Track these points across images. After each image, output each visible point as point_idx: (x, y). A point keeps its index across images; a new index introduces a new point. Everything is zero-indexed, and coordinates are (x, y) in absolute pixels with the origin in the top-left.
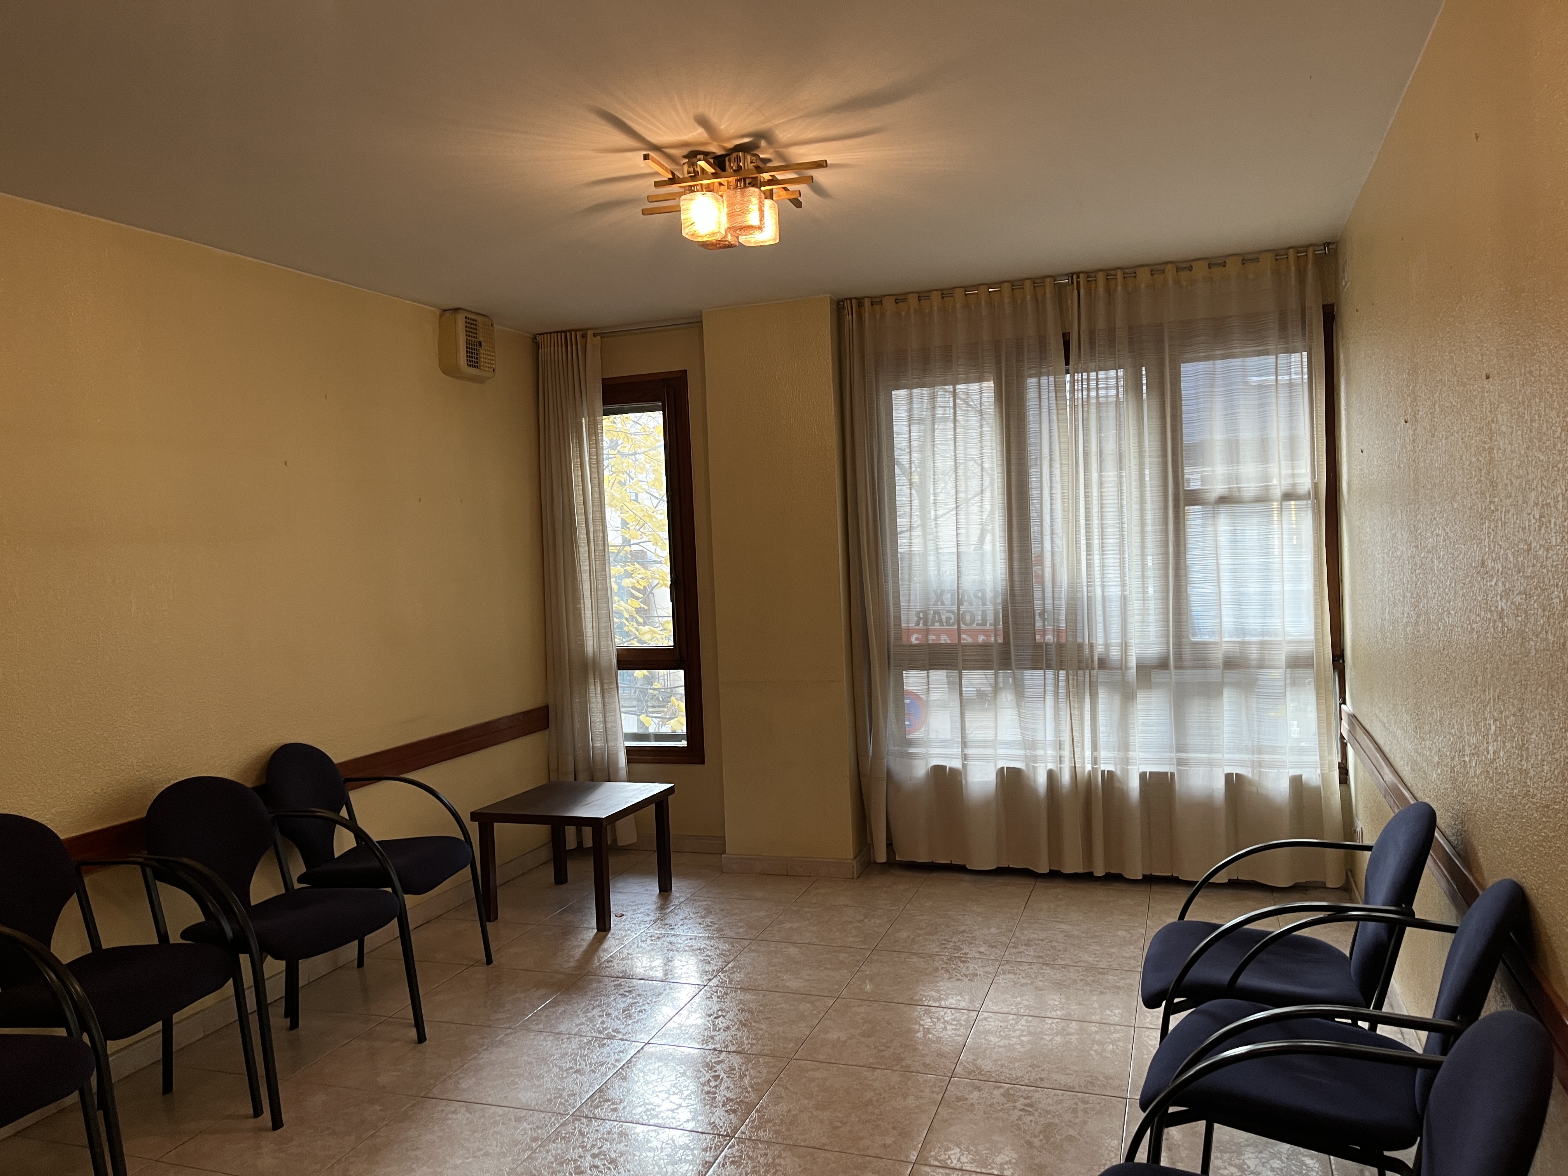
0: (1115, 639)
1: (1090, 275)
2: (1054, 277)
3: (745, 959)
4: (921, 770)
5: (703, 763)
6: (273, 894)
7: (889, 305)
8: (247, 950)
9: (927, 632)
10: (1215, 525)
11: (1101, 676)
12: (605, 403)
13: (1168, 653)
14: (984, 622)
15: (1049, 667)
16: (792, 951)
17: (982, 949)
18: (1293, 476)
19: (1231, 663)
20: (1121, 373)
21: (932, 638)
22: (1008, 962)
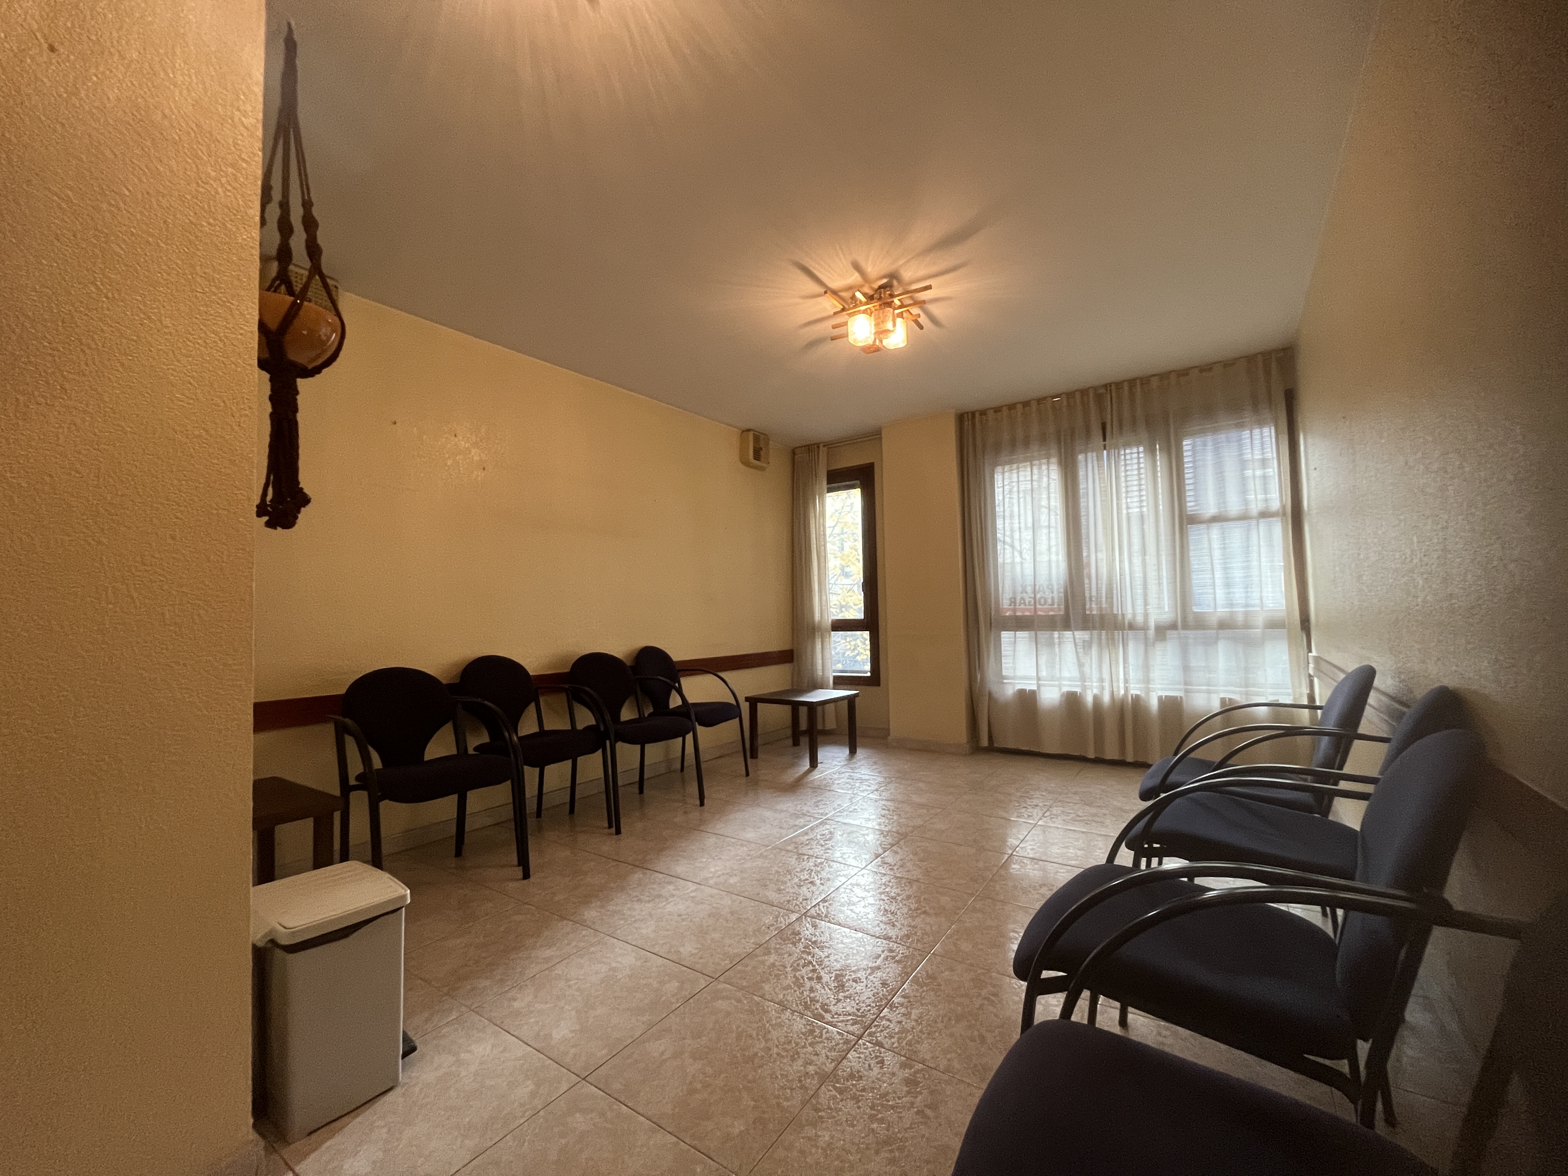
0: (1140, 610)
1: (1119, 385)
2: (1095, 388)
3: (892, 786)
4: (1009, 690)
5: (879, 685)
6: (633, 717)
7: (991, 415)
8: (609, 739)
9: (1015, 610)
10: (1208, 534)
11: (1131, 633)
12: (828, 483)
13: (1177, 618)
14: (1053, 604)
15: (1094, 628)
16: (921, 785)
17: (1044, 794)
18: (1266, 500)
19: (1224, 625)
20: (1141, 449)
21: (1019, 614)
22: (1060, 801)
